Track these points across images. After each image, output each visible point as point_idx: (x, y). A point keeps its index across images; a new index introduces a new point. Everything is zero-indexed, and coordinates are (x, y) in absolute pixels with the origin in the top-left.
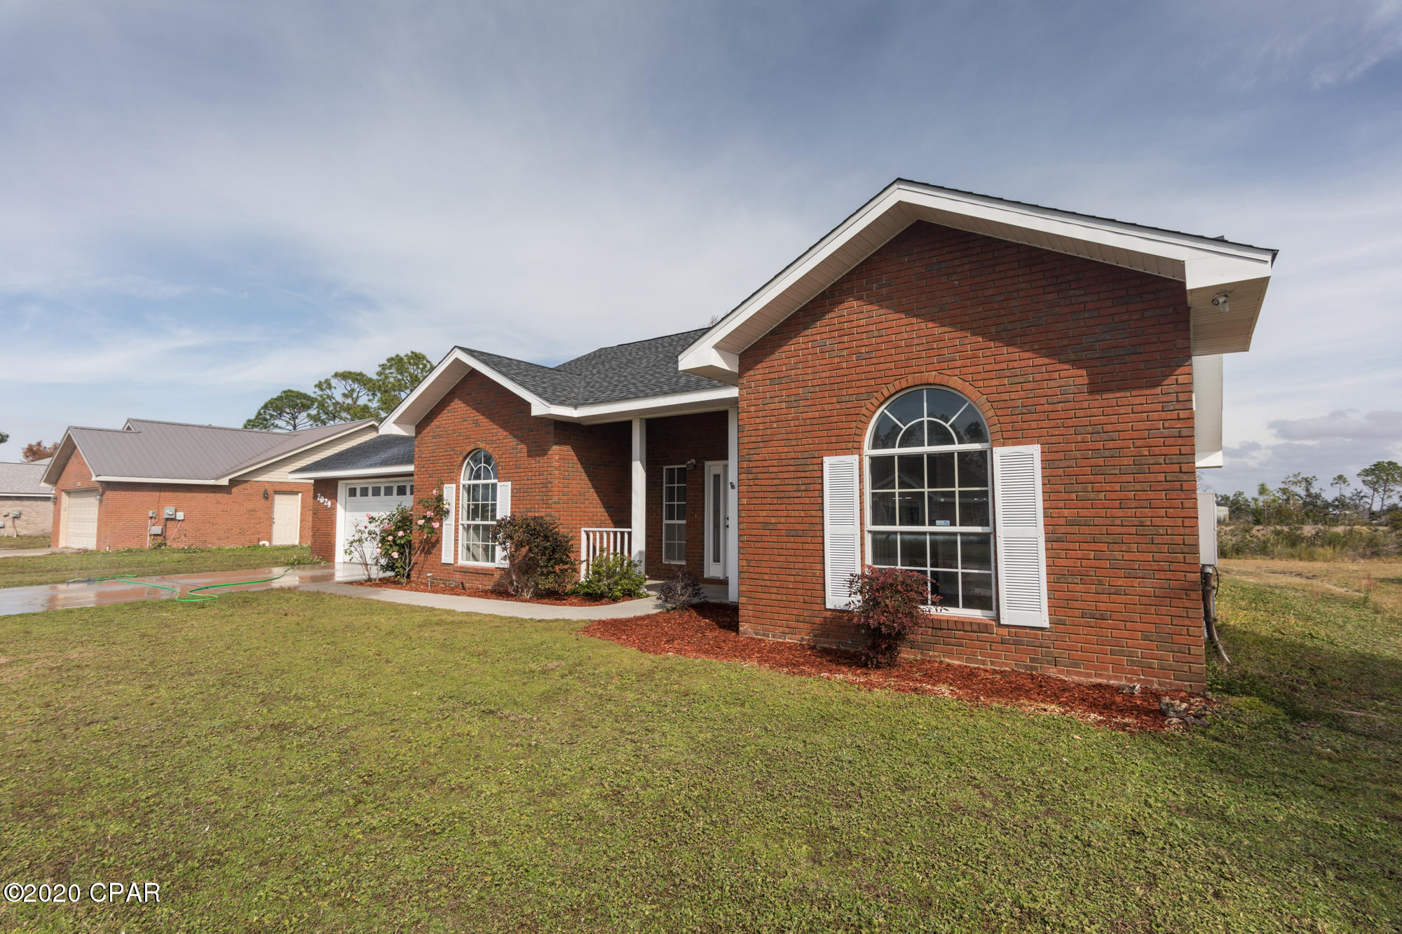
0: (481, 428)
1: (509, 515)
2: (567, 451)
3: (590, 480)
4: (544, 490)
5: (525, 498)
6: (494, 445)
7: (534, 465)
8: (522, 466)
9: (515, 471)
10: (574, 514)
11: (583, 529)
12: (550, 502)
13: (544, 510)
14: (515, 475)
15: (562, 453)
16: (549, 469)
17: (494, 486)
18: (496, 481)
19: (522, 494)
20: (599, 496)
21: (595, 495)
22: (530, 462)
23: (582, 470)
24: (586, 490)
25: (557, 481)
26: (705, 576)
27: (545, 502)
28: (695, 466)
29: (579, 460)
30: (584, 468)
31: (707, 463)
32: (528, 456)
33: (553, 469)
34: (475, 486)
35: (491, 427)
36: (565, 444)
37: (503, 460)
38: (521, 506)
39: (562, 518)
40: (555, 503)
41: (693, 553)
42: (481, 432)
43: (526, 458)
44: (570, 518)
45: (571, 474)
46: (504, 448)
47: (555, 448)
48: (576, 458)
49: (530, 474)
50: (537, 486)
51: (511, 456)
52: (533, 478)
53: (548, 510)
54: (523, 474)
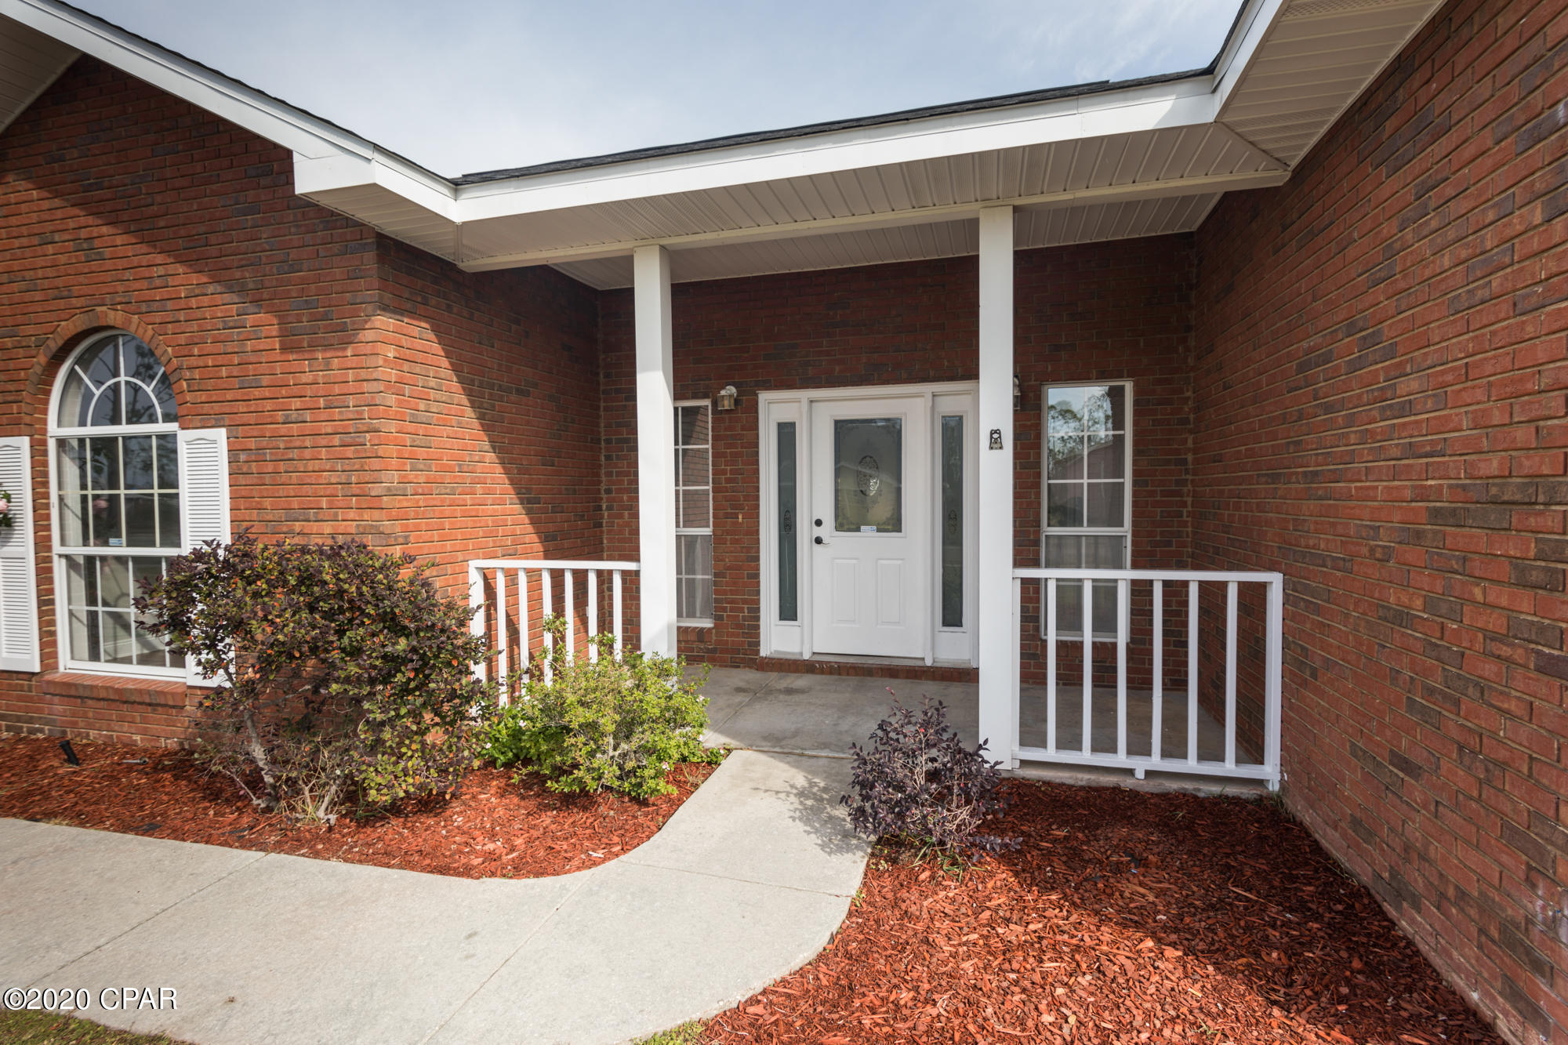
0: (109, 264)
1: (226, 539)
2: (420, 336)
3: (486, 428)
4: (350, 452)
5: (284, 478)
6: (158, 317)
7: (307, 378)
8: (265, 380)
9: (239, 394)
10: (447, 523)
11: (474, 564)
12: (376, 490)
13: (352, 514)
14: (242, 407)
15: (404, 341)
16: (366, 387)
17: (168, 446)
18: (172, 427)
19: (270, 467)
20: (507, 472)
21: (499, 468)
22: (295, 366)
23: (464, 400)
24: (477, 456)
25: (392, 426)
26: (763, 653)
27: (355, 489)
28: (737, 402)
29: (456, 369)
30: (469, 394)
31: (764, 397)
32: (284, 349)
33: (381, 386)
34: (104, 446)
35: (145, 260)
36: (412, 314)
37: (193, 361)
38: (267, 503)
39: (412, 537)
40: (390, 493)
41: (732, 602)
42: (108, 277)
43: (277, 355)
44: (436, 535)
45: (434, 407)
46: (195, 326)
47: (384, 322)
48: (445, 362)
49: (296, 403)
50: (323, 441)
51: (221, 347)
52: (308, 416)
53: (366, 515)
54: (268, 405)
